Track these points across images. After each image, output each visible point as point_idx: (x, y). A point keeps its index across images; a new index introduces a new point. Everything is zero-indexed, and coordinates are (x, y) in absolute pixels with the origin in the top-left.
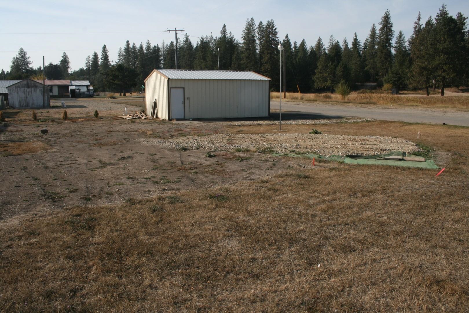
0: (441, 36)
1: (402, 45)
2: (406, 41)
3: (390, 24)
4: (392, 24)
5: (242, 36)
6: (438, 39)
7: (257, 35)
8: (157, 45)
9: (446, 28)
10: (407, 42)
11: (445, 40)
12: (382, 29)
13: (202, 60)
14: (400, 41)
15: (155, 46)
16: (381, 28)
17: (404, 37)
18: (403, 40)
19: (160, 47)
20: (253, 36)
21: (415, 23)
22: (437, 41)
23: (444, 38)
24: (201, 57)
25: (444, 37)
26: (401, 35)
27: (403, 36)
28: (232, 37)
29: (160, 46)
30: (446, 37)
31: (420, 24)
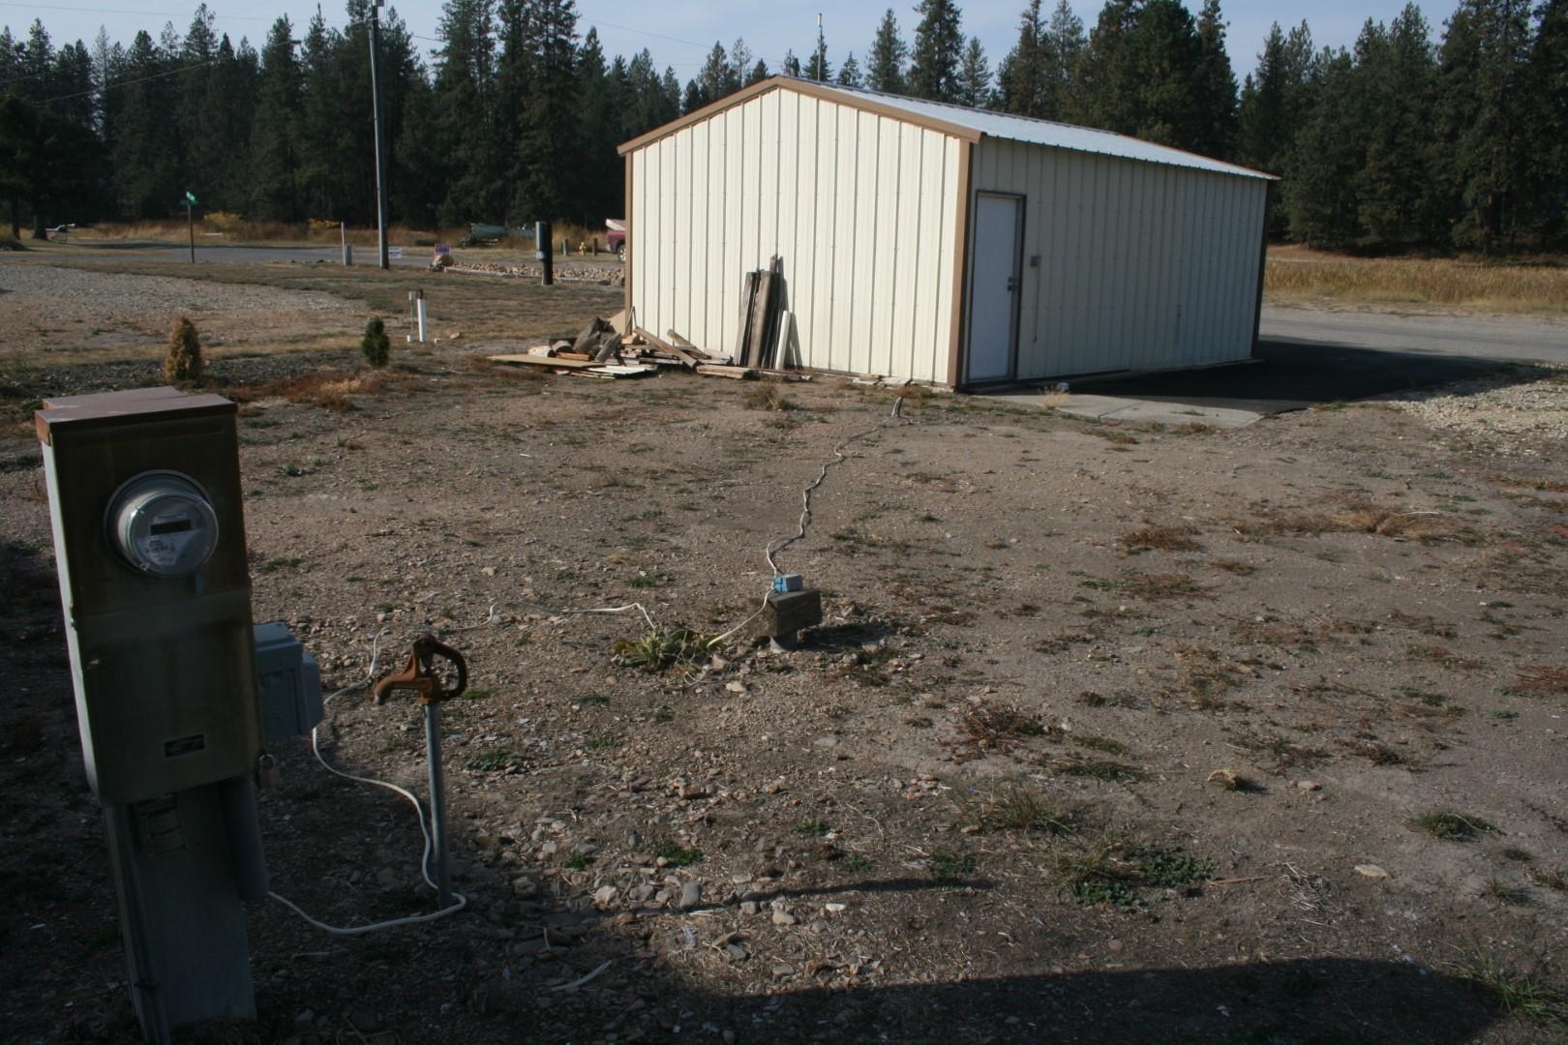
0: (1153, 62)
1: (979, 84)
2: (990, 71)
3: (952, 11)
4: (958, 13)
5: (439, 24)
6: (1141, 70)
7: (497, 21)
8: (79, 43)
9: (1165, 38)
10: (996, 78)
11: (1164, 75)
12: (926, 29)
13: (288, 110)
14: (974, 71)
15: (68, 47)
16: (924, 23)
17: (985, 60)
18: (982, 68)
19: (90, 53)
20: (484, 29)
21: (1025, 15)
22: (1140, 76)
23: (1162, 71)
24: (283, 97)
25: (1159, 65)
26: (976, 51)
27: (983, 55)
28: (398, 30)
29: (91, 49)
30: (1166, 64)
31: (1041, 20)
